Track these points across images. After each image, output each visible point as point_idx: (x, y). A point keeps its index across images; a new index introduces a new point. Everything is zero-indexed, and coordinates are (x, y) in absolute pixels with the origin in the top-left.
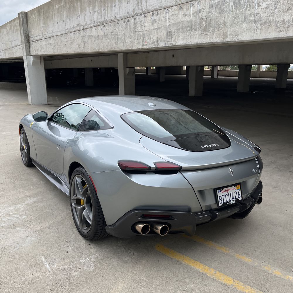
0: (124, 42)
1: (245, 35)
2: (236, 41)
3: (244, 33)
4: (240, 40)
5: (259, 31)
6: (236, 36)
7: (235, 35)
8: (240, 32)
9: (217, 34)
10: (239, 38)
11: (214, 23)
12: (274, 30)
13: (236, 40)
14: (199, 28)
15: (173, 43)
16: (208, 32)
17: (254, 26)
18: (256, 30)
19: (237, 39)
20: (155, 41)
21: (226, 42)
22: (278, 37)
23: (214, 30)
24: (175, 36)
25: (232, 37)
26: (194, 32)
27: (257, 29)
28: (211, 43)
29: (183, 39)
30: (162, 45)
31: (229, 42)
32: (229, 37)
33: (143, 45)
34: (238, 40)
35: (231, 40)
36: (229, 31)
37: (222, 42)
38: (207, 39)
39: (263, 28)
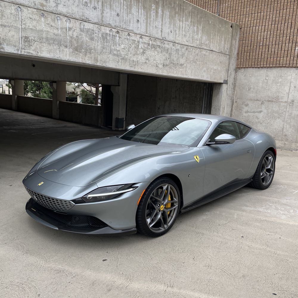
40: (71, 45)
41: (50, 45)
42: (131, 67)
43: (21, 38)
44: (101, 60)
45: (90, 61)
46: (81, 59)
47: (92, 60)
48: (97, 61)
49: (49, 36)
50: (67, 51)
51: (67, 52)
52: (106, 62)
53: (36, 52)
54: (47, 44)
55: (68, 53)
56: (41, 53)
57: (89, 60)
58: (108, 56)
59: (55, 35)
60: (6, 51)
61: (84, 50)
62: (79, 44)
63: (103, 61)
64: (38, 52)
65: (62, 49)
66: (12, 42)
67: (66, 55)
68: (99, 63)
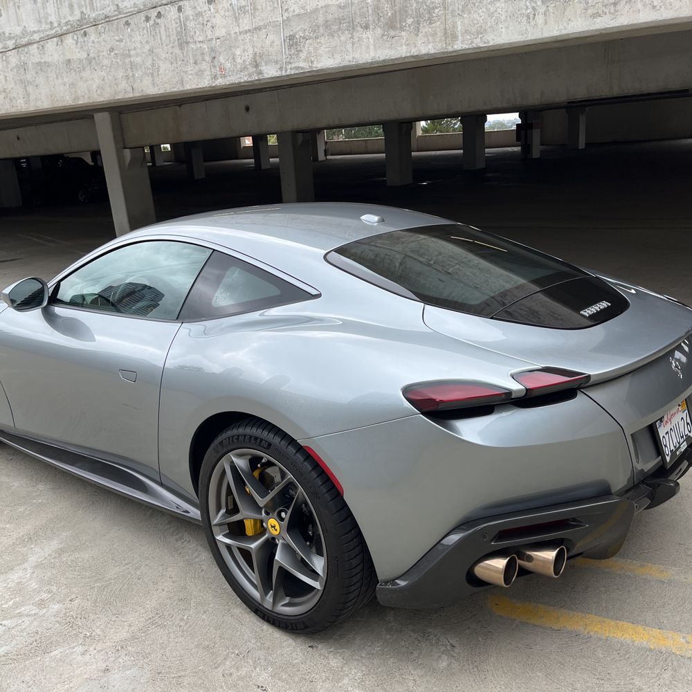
0: (152, 74)
1: (503, 30)
2: (480, 48)
3: (501, 26)
4: (491, 44)
5: (540, 19)
6: (480, 36)
7: (478, 34)
8: (489, 24)
9: (426, 33)
10: (489, 38)
11: (415, 5)
12: (579, 12)
13: (482, 45)
14: (374, 21)
15: (302, 64)
16: (402, 29)
17: (527, 7)
18: (531, 16)
19: (485, 43)
20: (247, 63)
21: (453, 52)
22: (591, 29)
23: (419, 24)
24: (308, 47)
25: (468, 37)
26: (359, 33)
27: (535, 15)
28: (413, 57)
29: (332, 54)
30: (270, 72)
31: (461, 53)
32: (460, 38)
33: (215, 77)
34: (486, 45)
35: (467, 47)
36: (459, 23)
37: (443, 53)
38: (400, 48)
39: (551, 10)
40: (378, 19)
41: (333, 37)
42: (595, 16)
43: (284, 40)
44: (466, 31)
45: (430, 46)
46: (404, 47)
47: (438, 39)
48: (454, 37)
49: (330, 17)
50: (370, 37)
51: (370, 40)
52: (485, 30)
53: (308, 62)
54: (327, 37)
55: (372, 43)
56: (318, 63)
57: (429, 43)
58: (492, 9)
59: (340, 7)
60: (266, 76)
61: (412, 20)
62: (397, 8)
63: (474, 30)
64: (312, 62)
65: (359, 37)
66: (272, 55)
67: (368, 48)
68: (459, 42)
